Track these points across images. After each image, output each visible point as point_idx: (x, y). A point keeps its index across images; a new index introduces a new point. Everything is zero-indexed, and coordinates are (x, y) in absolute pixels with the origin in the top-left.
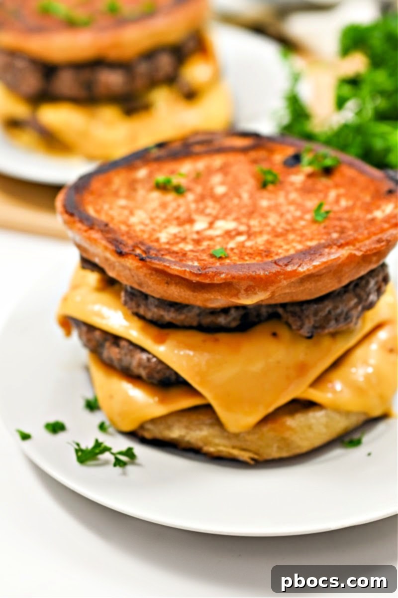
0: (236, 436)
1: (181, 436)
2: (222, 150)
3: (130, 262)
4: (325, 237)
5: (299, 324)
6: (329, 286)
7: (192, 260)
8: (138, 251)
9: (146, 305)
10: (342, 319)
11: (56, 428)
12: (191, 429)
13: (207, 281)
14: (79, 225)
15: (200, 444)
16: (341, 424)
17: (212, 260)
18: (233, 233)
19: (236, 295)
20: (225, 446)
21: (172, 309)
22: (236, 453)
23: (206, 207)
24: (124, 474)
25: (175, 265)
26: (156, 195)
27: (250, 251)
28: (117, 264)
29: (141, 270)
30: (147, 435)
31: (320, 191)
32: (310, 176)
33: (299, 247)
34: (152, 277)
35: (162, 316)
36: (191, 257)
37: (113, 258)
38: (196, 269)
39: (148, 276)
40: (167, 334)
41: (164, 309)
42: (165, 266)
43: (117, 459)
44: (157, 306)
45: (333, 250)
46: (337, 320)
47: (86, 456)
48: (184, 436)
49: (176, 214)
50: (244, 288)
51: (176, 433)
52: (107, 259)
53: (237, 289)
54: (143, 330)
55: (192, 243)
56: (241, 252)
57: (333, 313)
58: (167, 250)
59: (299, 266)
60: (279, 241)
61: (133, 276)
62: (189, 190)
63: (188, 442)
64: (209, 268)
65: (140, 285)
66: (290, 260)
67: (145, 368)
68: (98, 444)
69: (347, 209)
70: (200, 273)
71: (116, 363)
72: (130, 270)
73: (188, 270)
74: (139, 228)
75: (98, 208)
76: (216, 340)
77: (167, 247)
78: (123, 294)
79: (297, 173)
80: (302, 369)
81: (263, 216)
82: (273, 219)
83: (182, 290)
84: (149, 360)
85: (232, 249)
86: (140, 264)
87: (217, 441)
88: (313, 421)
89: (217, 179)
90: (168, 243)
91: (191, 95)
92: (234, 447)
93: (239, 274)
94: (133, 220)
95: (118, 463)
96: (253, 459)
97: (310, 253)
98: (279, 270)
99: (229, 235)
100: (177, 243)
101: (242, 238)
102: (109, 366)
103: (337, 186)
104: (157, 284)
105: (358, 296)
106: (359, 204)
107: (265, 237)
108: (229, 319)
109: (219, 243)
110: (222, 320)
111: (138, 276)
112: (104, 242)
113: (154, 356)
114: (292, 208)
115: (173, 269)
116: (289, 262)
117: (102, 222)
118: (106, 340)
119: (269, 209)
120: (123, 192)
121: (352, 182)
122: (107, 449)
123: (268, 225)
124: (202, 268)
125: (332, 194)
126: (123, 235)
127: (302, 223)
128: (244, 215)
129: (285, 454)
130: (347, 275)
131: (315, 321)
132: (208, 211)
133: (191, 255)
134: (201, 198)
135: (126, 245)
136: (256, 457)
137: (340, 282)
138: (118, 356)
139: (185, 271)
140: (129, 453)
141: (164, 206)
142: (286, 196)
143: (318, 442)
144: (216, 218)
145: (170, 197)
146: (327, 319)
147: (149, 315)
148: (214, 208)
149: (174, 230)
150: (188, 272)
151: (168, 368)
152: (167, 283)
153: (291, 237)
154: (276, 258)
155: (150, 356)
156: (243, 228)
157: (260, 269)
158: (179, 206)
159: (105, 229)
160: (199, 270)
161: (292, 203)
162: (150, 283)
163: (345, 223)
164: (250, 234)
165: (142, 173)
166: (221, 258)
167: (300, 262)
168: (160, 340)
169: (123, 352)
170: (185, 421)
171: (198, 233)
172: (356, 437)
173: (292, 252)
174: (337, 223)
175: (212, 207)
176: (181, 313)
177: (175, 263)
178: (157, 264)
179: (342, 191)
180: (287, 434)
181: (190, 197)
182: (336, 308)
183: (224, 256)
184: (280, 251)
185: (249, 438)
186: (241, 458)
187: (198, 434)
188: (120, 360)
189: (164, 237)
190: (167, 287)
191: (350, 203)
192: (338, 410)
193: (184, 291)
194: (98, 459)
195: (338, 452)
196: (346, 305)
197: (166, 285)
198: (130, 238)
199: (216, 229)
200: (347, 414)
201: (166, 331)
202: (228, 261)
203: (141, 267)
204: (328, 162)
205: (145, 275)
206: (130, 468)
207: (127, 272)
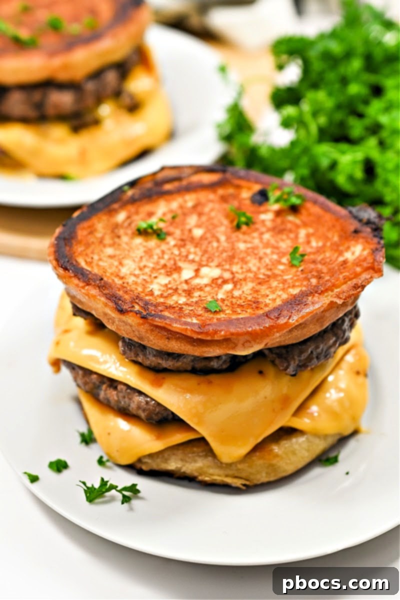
0: (229, 465)
1: (177, 467)
2: (191, 188)
3: (131, 319)
4: (305, 283)
5: (285, 365)
6: (313, 330)
7: (189, 316)
8: (137, 308)
9: (145, 355)
10: (322, 357)
11: (59, 466)
12: (186, 462)
13: (209, 338)
14: (76, 281)
15: (196, 474)
16: (320, 446)
17: (208, 315)
18: (220, 281)
19: (233, 348)
20: (219, 476)
21: (170, 359)
22: (229, 480)
23: (189, 253)
24: (131, 509)
25: (176, 323)
26: (139, 240)
27: (240, 302)
28: (117, 320)
29: (142, 326)
30: (144, 468)
31: (290, 231)
32: (278, 213)
33: (285, 296)
34: (153, 333)
35: (159, 363)
36: (187, 312)
37: (114, 315)
38: (197, 327)
39: (149, 332)
40: (164, 378)
41: (162, 359)
42: (166, 324)
43: (124, 496)
44: (154, 356)
45: (316, 299)
46: (318, 358)
47: (94, 494)
48: (181, 468)
49: (162, 262)
50: (241, 342)
51: (173, 465)
52: (105, 314)
53: (234, 343)
54: (140, 374)
55: (184, 294)
56: (232, 303)
57: (315, 353)
58: (163, 303)
59: (289, 318)
60: (264, 290)
61: (134, 331)
62: (169, 234)
63: (184, 473)
64: (208, 325)
65: (141, 338)
66: (279, 310)
67: (144, 410)
68: (104, 483)
69: (319, 251)
70: (202, 331)
71: (113, 403)
72: (131, 326)
73: (189, 327)
74: (131, 279)
75: (89, 260)
76: (210, 382)
77: (162, 300)
78: (120, 344)
79: (266, 212)
80: (285, 401)
81: (244, 261)
82: (253, 264)
83: (182, 345)
84: (147, 403)
85: (223, 300)
86: (141, 321)
87: (211, 471)
88: (296, 447)
89: (193, 220)
90: (162, 296)
91: (134, 107)
92: (227, 476)
93: (238, 331)
94: (124, 271)
95: (126, 500)
96: (244, 485)
97: (296, 302)
98: (272, 324)
99: (217, 283)
100: (171, 295)
101: (229, 287)
102: (106, 405)
103: (305, 225)
104: (158, 339)
105: (336, 335)
106: (328, 244)
107: (250, 285)
108: (221, 362)
109: (210, 293)
110: (215, 364)
111: (139, 331)
112: (103, 299)
113: (152, 399)
114: (268, 251)
115: (175, 327)
116: (280, 314)
117: (96, 275)
118: (102, 383)
119: (247, 252)
120: (108, 241)
121: (318, 220)
122: (113, 487)
123: (249, 271)
124: (201, 326)
125: (303, 233)
126: (119, 290)
127: (281, 267)
128: (225, 261)
129: (272, 479)
130: (328, 320)
131: (300, 361)
132: (191, 257)
133: (187, 310)
134: (182, 243)
135: (124, 301)
136: (247, 483)
137: (322, 326)
138: (116, 398)
139: (187, 329)
140: (133, 489)
141: (149, 253)
142: (261, 239)
143: (300, 465)
144: (201, 265)
145: (153, 242)
146: (309, 359)
147: (147, 363)
148: (195, 253)
149: (164, 280)
150: (189, 330)
151: (166, 409)
152: (168, 338)
153: (274, 284)
154: (267, 309)
155: (149, 399)
156: (227, 275)
157: (256, 324)
158: (163, 252)
159: (101, 284)
160: (200, 328)
161: (267, 245)
162: (152, 338)
163: (320, 266)
164: (236, 283)
165: (121, 217)
166: (216, 312)
167: (290, 314)
168: (157, 384)
169: (121, 395)
170: (180, 453)
171: (186, 282)
172: (332, 455)
173: (279, 302)
174: (312, 266)
175: (194, 253)
176: (178, 361)
177: (176, 321)
178: (158, 322)
179: (311, 230)
180: (274, 462)
181: (171, 241)
182: (317, 347)
183: (218, 310)
184: (267, 301)
185: (240, 466)
186: (234, 485)
187: (194, 465)
188: (118, 401)
189: (156, 287)
190: (168, 342)
191: (320, 244)
192: (316, 435)
193: (185, 345)
194: (105, 497)
195: (317, 471)
196: (326, 344)
197: (167, 340)
198: (126, 292)
199: (202, 277)
200: (325, 437)
201: (161, 375)
202: (222, 316)
203: (143, 324)
204: (294, 200)
205: (147, 332)
206: (135, 502)
207: (128, 327)
